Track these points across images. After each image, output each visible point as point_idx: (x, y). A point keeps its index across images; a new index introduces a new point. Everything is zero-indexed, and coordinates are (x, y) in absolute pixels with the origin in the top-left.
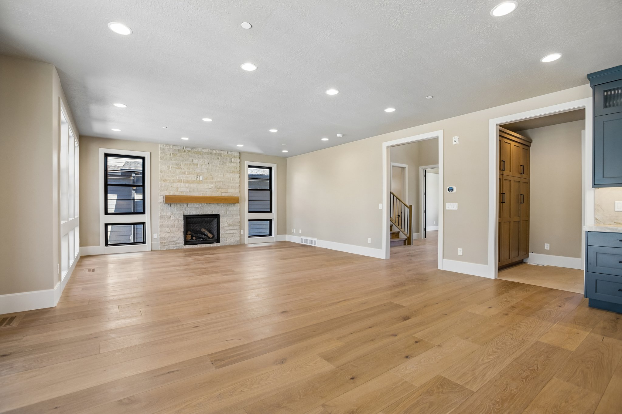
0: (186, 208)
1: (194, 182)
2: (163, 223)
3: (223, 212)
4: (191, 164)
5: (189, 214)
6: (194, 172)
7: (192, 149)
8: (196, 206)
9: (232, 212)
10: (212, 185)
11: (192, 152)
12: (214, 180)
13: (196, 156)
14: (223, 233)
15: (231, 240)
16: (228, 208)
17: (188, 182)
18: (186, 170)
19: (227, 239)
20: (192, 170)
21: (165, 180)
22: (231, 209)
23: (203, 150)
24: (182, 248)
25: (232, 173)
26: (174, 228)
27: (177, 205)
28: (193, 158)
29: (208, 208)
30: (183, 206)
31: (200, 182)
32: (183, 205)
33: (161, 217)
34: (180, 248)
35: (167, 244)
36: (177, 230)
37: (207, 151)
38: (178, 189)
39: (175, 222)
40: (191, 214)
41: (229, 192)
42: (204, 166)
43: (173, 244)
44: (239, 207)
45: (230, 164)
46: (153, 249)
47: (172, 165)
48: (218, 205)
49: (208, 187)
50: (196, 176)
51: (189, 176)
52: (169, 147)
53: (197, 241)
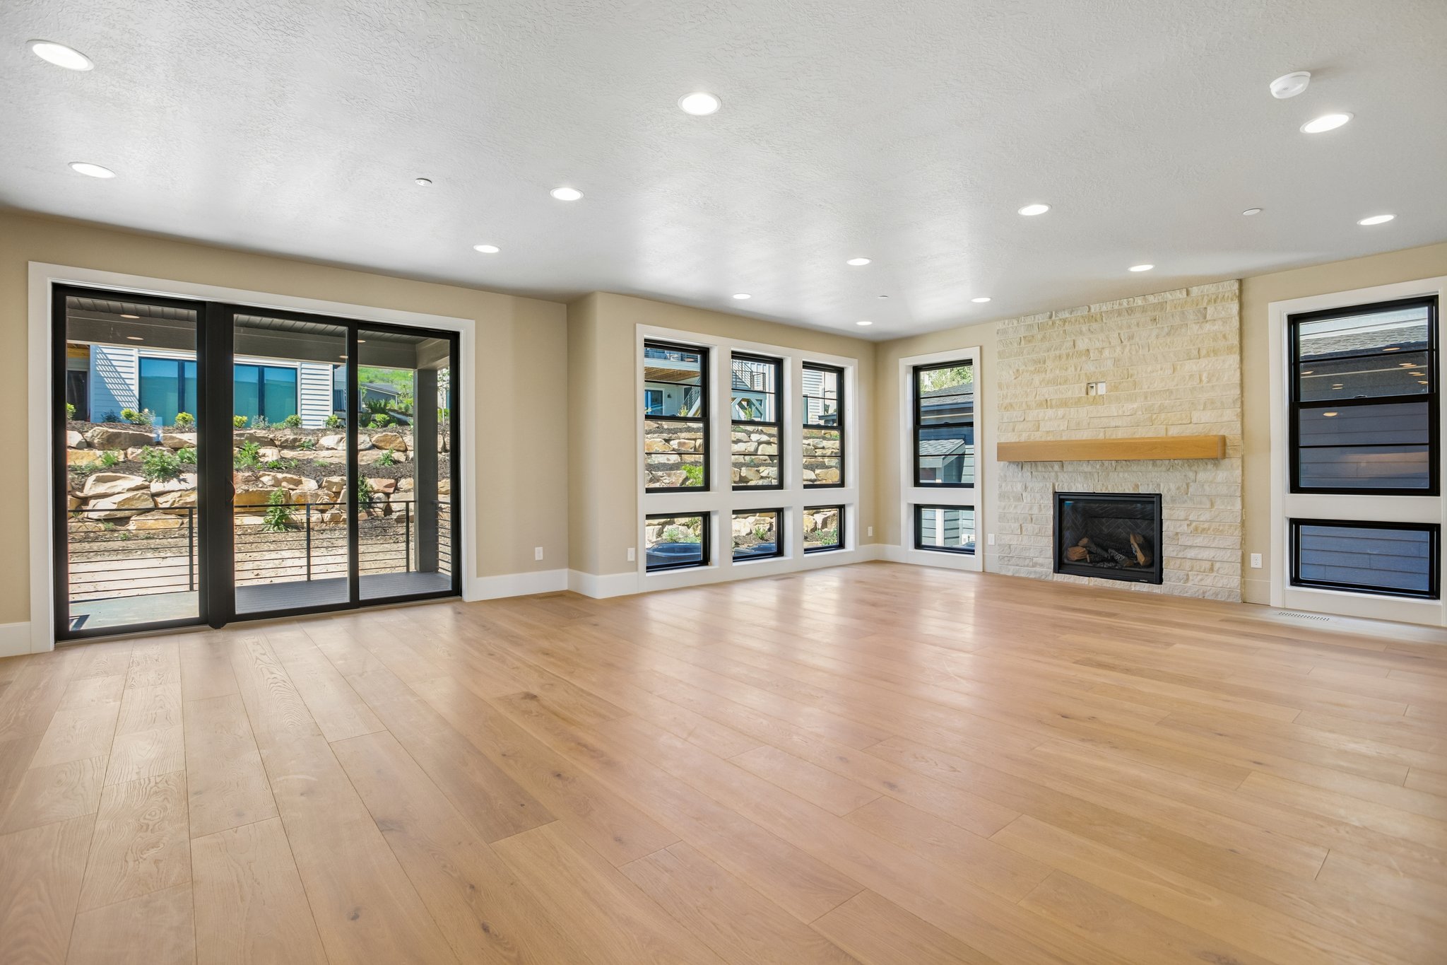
0: (1059, 474)
1: (1078, 402)
2: (1005, 511)
3: (1172, 486)
4: (1071, 354)
5: (1066, 490)
6: (1079, 375)
7: (1071, 314)
8: (1086, 470)
9: (1206, 487)
10: (1135, 406)
11: (1073, 320)
12: (1141, 389)
13: (1084, 328)
14: (1174, 554)
15: (1203, 583)
16: (1191, 475)
17: (1064, 403)
18: (1057, 372)
19: (1188, 575)
20: (1073, 369)
21: (1009, 407)
22: (1202, 476)
23: (1104, 308)
24: (1050, 578)
25: (1208, 355)
26: (1030, 525)
27: (1036, 466)
28: (1074, 338)
29: (1121, 475)
30: (1050, 469)
31: (1098, 400)
32: (1052, 467)
33: (1002, 496)
34: (1043, 577)
35: (1013, 561)
36: (1037, 531)
37: (1116, 307)
38: (1039, 424)
39: (1031, 508)
40: (1073, 490)
41: (1194, 420)
42: (1106, 353)
43: (1028, 566)
44: (1239, 472)
45: (1195, 327)
46: (988, 569)
47: (1024, 367)
48: (1154, 465)
49: (1121, 413)
50: (1084, 385)
51: (1065, 386)
52: (1015, 322)
53: (1094, 567)
